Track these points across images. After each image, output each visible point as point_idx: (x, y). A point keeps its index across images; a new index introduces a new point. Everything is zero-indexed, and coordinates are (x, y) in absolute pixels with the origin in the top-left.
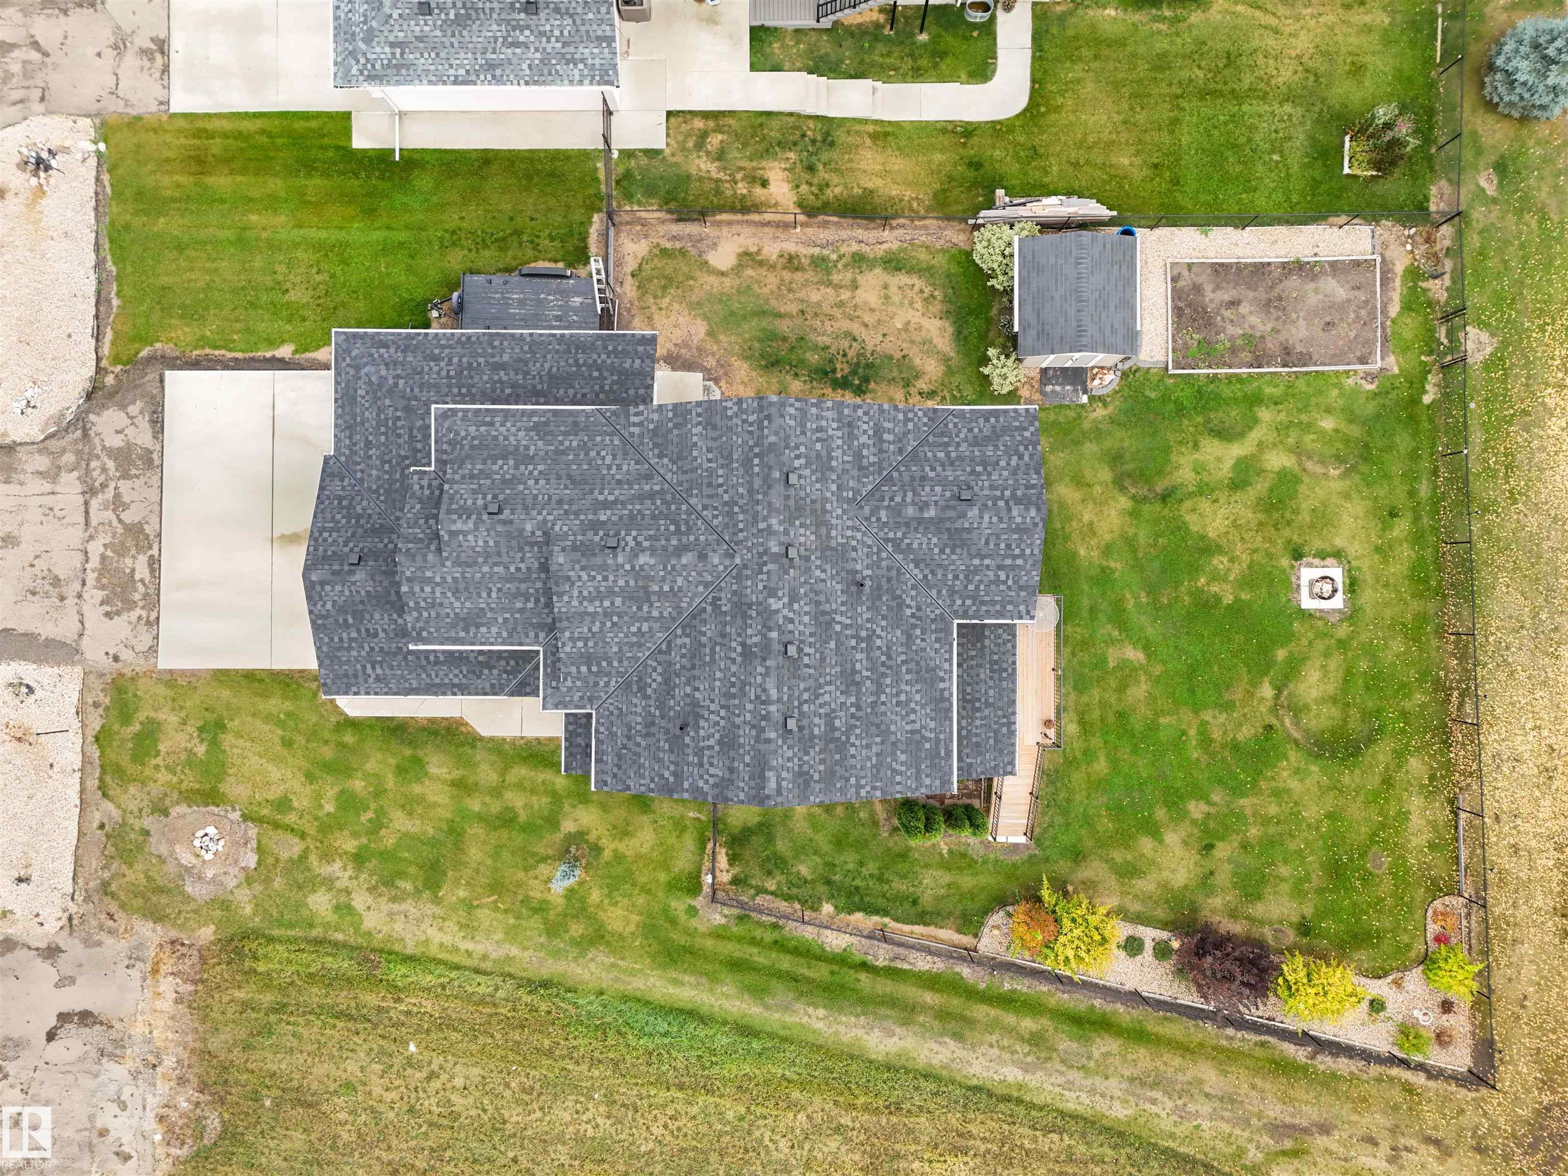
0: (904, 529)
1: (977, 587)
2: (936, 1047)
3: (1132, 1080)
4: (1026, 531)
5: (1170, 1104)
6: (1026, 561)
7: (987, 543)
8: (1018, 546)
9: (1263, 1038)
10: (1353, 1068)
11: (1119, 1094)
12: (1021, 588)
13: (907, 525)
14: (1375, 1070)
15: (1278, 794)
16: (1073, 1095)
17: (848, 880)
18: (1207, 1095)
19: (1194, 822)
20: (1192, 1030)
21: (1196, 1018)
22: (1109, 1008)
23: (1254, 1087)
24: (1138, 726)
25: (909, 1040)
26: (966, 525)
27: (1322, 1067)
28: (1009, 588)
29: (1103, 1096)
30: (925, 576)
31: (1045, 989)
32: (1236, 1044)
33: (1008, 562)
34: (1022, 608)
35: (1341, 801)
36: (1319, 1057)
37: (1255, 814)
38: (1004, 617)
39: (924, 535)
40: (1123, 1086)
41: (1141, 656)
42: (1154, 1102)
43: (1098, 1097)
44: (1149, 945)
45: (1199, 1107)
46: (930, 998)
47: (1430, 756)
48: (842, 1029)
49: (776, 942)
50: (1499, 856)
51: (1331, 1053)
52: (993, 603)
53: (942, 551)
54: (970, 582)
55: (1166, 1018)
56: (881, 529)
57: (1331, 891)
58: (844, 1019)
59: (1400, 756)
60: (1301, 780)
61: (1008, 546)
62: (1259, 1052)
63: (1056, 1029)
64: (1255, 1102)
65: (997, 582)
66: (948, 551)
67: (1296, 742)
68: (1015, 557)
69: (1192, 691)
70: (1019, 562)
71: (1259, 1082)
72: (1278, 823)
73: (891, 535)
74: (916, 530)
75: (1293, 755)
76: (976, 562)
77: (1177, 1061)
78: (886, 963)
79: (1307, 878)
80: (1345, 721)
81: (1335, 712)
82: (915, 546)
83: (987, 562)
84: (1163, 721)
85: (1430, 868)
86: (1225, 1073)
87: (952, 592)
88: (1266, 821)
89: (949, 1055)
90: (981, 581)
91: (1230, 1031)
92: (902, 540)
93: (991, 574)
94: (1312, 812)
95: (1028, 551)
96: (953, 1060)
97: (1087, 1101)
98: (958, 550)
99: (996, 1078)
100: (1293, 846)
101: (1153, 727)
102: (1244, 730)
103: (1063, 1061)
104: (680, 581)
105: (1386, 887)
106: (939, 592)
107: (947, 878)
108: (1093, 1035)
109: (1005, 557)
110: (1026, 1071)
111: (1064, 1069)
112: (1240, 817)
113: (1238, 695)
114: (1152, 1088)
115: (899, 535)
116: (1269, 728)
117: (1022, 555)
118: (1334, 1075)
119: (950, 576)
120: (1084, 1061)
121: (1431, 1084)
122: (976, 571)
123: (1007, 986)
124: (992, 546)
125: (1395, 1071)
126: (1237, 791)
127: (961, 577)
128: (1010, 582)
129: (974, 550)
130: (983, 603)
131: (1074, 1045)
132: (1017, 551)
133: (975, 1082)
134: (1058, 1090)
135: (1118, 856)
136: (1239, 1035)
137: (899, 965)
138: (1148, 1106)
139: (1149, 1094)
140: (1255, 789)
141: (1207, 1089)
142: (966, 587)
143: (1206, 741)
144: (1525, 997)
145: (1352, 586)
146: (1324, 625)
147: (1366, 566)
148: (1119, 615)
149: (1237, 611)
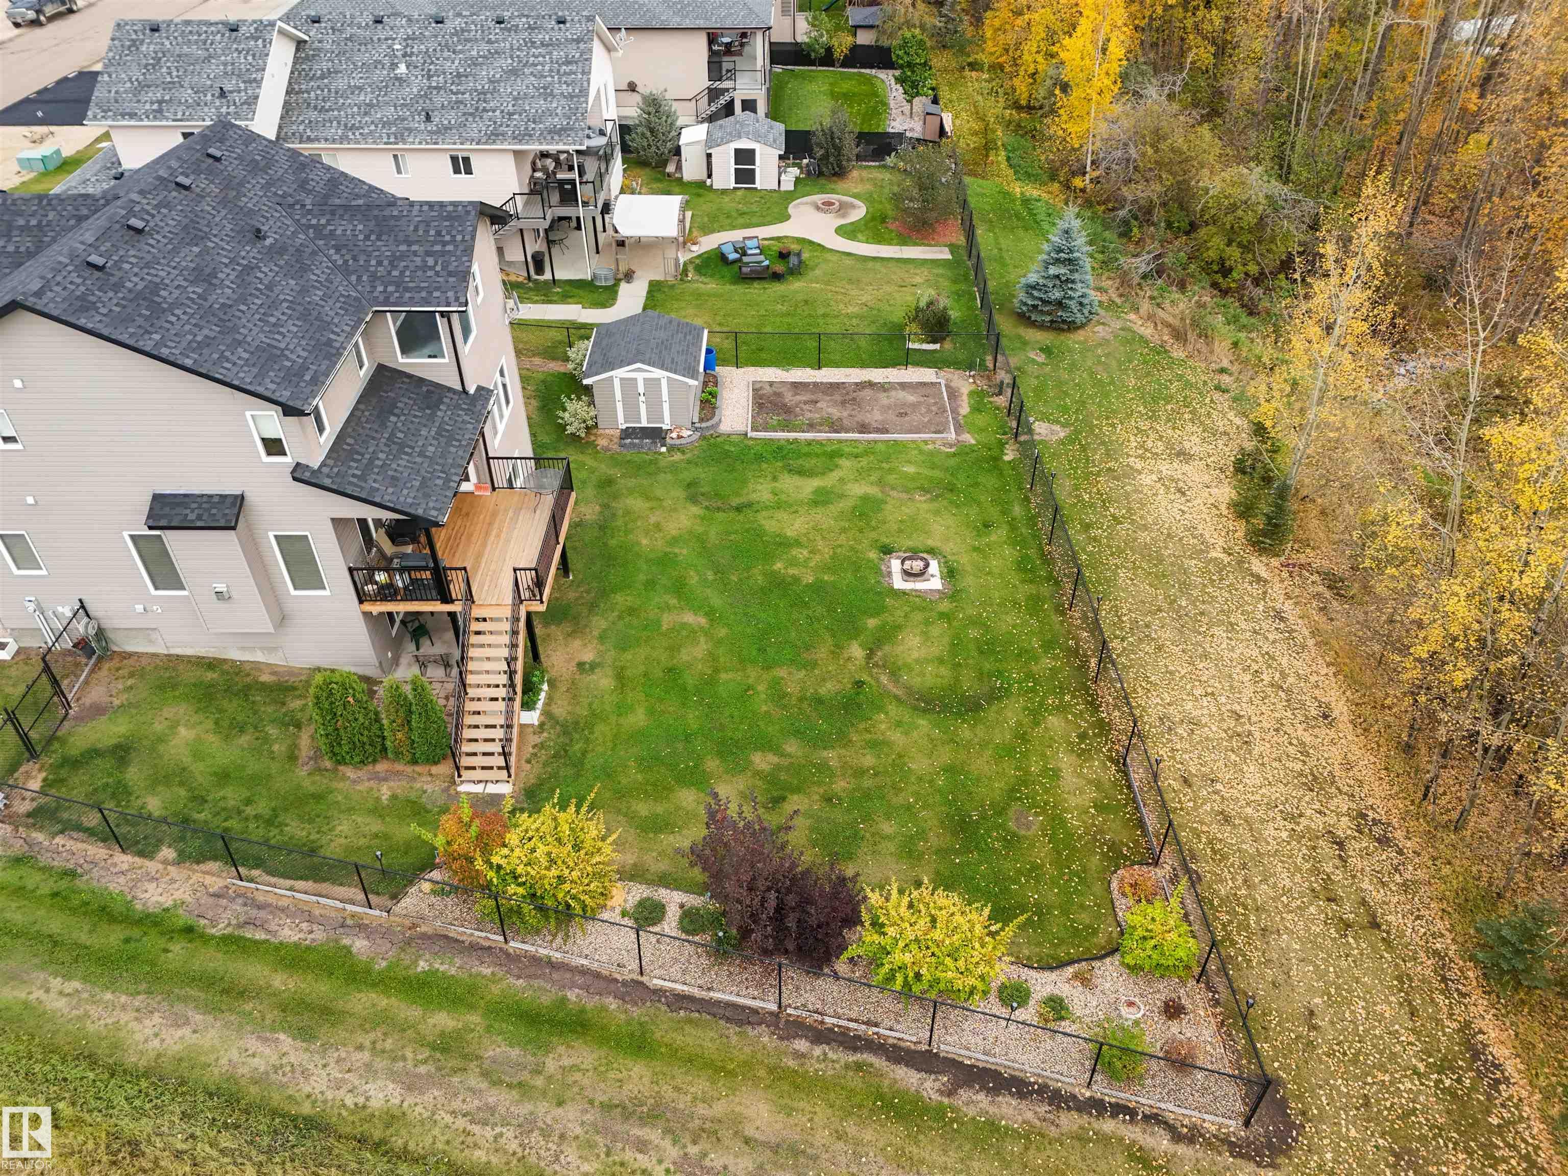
0: (328, 217)
1: (402, 273)
2: (253, 1044)
3: (607, 1107)
4: (458, 218)
5: (673, 1152)
6: (456, 246)
7: (416, 229)
8: (448, 233)
9: (858, 1057)
10: (1029, 1115)
11: (578, 1131)
12: (450, 274)
13: (333, 213)
14: (1070, 1121)
15: (875, 745)
16: (489, 1133)
17: (217, 821)
18: (747, 1141)
19: (757, 773)
20: (734, 1039)
21: (740, 1023)
22: (591, 1003)
23: (840, 1136)
24: (690, 680)
25: (212, 1033)
26: (395, 213)
27: (971, 1112)
28: (437, 274)
29: (546, 1134)
30: (346, 262)
31: (487, 971)
32: (812, 1067)
33: (438, 248)
34: (450, 294)
35: (962, 756)
36: (964, 1094)
37: (844, 766)
38: (429, 304)
39: (350, 221)
40: (588, 1117)
41: (703, 621)
42: (642, 1146)
43: (535, 1136)
44: (673, 914)
45: (729, 1160)
46: (280, 981)
47: (1074, 715)
48: (94, 1011)
49: (55, 895)
50: (1202, 823)
51: (983, 1088)
52: (419, 289)
53: (367, 238)
54: (395, 267)
55: (690, 1021)
56: (303, 216)
57: (957, 853)
58: (108, 996)
59: (1036, 715)
60: (906, 733)
61: (439, 233)
62: (855, 1081)
63: (488, 1029)
64: (843, 1159)
65: (425, 267)
66: (373, 237)
67: (897, 698)
68: (444, 244)
69: (762, 650)
70: (450, 248)
71: (851, 1128)
72: (876, 775)
73: (314, 222)
74: (341, 217)
75: (893, 709)
76: (403, 248)
77: (700, 1085)
78: (229, 930)
79: (922, 834)
80: (957, 679)
81: (944, 671)
82: (339, 232)
83: (415, 248)
84: (723, 676)
85: (1101, 832)
86: (789, 1111)
87: (374, 277)
88: (860, 773)
89: (274, 1059)
90: (407, 267)
91: (801, 1045)
92: (324, 226)
93: (418, 259)
94: (919, 765)
95: (459, 238)
96: (276, 1069)
97: (514, 1146)
98: (384, 237)
99: (349, 1101)
100: (898, 800)
101: (711, 682)
102: (829, 685)
103: (485, 1074)
104: (51, 215)
105: (1042, 853)
106: (359, 278)
107: (376, 826)
108: (555, 1039)
109: (435, 243)
110: (410, 1088)
111: (484, 1085)
112: (823, 767)
113: (822, 653)
114: (643, 1121)
115: (323, 221)
116: (859, 684)
117: (453, 240)
118: (992, 1126)
119: (373, 262)
120: (525, 1076)
121: (1182, 1149)
122: (403, 257)
123: (422, 965)
124: (421, 232)
125: (1108, 1125)
126: (820, 741)
127: (386, 263)
128: (438, 268)
129: (401, 236)
130: (407, 289)
131: (515, 1053)
132: (448, 238)
133: (306, 1109)
134: (461, 1123)
135: (643, 808)
136: (818, 1051)
137: (248, 933)
138: (629, 1155)
139: (637, 1132)
140: (843, 740)
141: (750, 1131)
142: (389, 273)
143: (778, 695)
144: (1312, 1013)
145: (950, 573)
146: (922, 601)
147: (965, 560)
148: (679, 588)
149: (818, 588)
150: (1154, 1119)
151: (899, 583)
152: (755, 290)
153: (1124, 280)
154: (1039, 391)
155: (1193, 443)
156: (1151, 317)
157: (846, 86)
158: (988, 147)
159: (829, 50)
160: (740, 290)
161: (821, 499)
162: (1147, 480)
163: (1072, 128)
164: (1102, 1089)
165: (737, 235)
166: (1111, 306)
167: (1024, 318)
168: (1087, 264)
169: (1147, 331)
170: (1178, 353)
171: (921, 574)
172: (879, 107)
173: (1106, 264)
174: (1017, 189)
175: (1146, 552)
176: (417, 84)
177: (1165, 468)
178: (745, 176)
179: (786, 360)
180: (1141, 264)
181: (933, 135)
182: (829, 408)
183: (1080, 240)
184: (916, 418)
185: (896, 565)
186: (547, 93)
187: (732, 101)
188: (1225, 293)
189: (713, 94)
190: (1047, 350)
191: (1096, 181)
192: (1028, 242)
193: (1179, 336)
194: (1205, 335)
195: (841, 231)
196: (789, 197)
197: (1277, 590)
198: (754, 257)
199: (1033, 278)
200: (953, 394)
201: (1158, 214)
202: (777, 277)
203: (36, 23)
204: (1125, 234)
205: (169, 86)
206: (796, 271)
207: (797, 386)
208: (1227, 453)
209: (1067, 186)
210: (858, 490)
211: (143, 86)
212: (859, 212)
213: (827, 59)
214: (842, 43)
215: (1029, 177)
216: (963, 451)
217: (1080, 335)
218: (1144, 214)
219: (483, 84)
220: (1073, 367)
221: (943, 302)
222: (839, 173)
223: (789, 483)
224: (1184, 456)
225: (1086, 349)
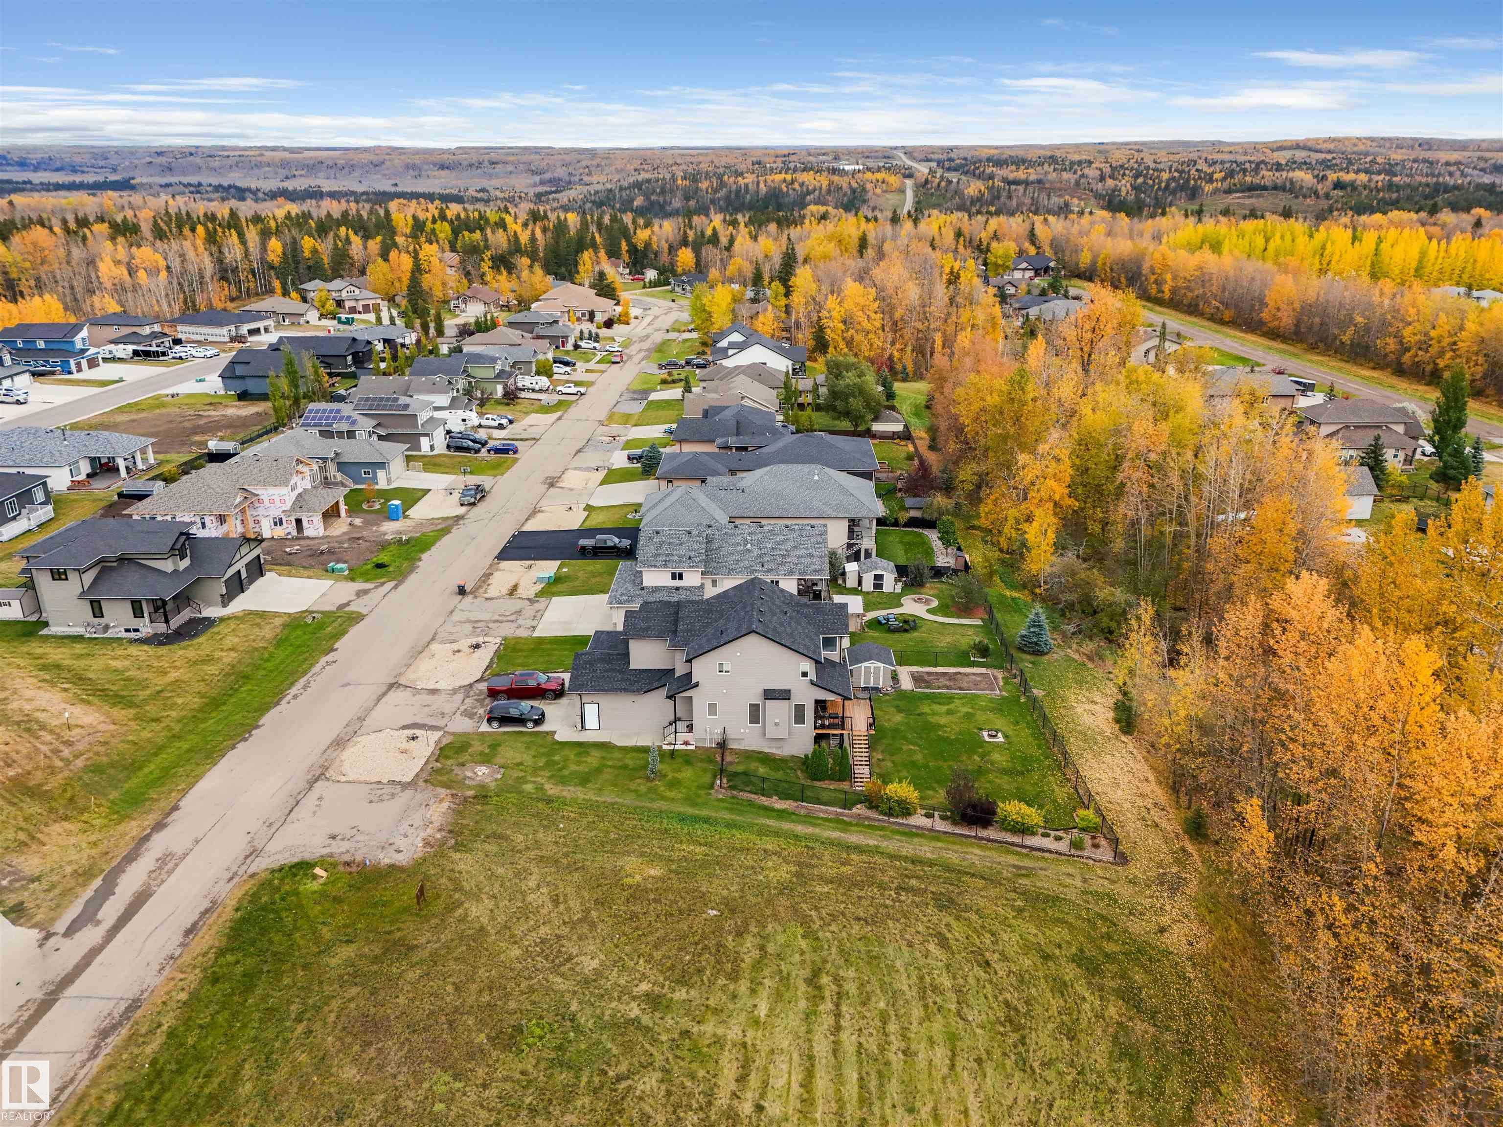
2: (831, 833)
9: (1001, 845)
20: (965, 841)
21: (965, 837)
22: (921, 832)
25: (817, 830)
31: (886, 825)
32: (989, 847)
41: (917, 748)
44: (938, 815)
47: (1058, 776)
49: (749, 805)
50: (1103, 802)
55: (951, 836)
58: (783, 823)
59: (1044, 776)
62: (1002, 850)
63: (893, 834)
67: (995, 770)
69: (942, 756)
72: (992, 789)
75: (994, 773)
78: (805, 813)
80: (1015, 766)
81: (1010, 764)
89: (838, 835)
91: (985, 842)
96: (840, 837)
99: (863, 843)
102: (969, 767)
105: (1050, 807)
108: (913, 837)
110: (879, 842)
113: (964, 758)
116: (980, 767)
123: (867, 823)
131: (903, 838)
136: (991, 844)
137: (811, 814)
143: (952, 769)
145: (1006, 736)
146: (997, 745)
147: (1010, 733)
148: (905, 738)
149: (957, 740)
150: (1089, 858)
151: (987, 739)
152: (897, 636)
153: (1064, 635)
154: (1032, 678)
155: (1097, 697)
156: (1077, 651)
157: (907, 539)
158: (991, 574)
159: (896, 520)
160: (890, 636)
161: (950, 712)
162: (1079, 710)
163: (1033, 566)
164: (1073, 852)
165: (884, 612)
166: (1059, 646)
167: (1020, 649)
168: (1047, 627)
169: (1076, 656)
170: (1090, 665)
171: (995, 736)
172: (929, 552)
173: (1055, 629)
174: (1008, 593)
175: (1080, 733)
176: (756, 552)
177: (1088, 707)
178: (878, 586)
179: (921, 664)
180: (1071, 628)
181: (961, 566)
182: (943, 681)
183: (1043, 617)
184: (983, 685)
185: (985, 734)
186: (811, 556)
187: (859, 551)
188: (1111, 641)
189: (850, 546)
190: (1032, 663)
191: (1046, 590)
192: (1017, 618)
193: (1090, 659)
194: (1101, 658)
195: (928, 611)
196: (900, 596)
197: (1131, 747)
198: (893, 622)
199: (1024, 632)
200: (995, 678)
201: (1077, 607)
202: (906, 631)
203: (474, 504)
204: (1063, 615)
205: (668, 555)
206: (914, 628)
207: (928, 673)
208: (1111, 701)
209: (1033, 592)
210: (965, 710)
211: (657, 555)
212: (935, 603)
213: (896, 524)
214: (904, 516)
215: (1012, 587)
216: (1003, 698)
217: (1046, 657)
218: (1071, 606)
219: (783, 552)
220: (1044, 669)
221: (986, 641)
222: (921, 585)
223: (935, 707)
224: (1094, 703)
225: (1049, 663)
